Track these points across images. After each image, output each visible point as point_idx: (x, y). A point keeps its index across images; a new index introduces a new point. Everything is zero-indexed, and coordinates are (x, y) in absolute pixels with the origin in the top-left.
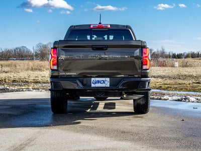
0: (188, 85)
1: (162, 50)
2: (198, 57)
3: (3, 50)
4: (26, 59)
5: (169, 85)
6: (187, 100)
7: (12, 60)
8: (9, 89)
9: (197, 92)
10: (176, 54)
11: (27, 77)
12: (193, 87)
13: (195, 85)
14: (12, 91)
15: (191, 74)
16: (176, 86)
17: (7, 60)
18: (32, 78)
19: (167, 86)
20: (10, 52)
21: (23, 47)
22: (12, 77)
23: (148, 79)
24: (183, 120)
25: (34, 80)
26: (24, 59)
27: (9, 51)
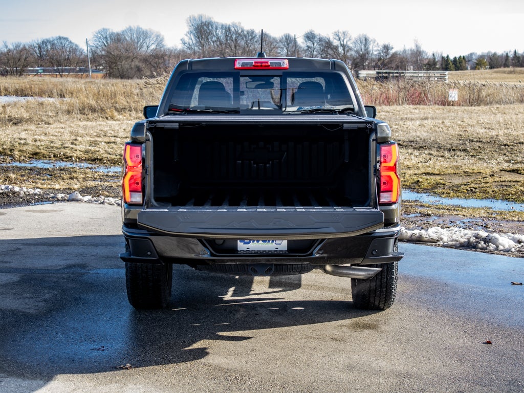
0: (489, 179)
1: (414, 48)
2: (506, 65)
3: (11, 47)
4: (69, 71)
5: (438, 177)
6: (492, 246)
7: (32, 71)
8: (19, 194)
9: (514, 201)
10: (452, 58)
11: (68, 144)
12: (501, 184)
13: (508, 177)
14: (27, 200)
15: (494, 133)
16: (457, 181)
17: (21, 73)
18: (82, 147)
19: (433, 179)
20: (28, 51)
21: (60, 38)
22: (29, 141)
23: (396, 229)
24: (488, 343)
25: (86, 152)
26: (63, 71)
27: (24, 48)
